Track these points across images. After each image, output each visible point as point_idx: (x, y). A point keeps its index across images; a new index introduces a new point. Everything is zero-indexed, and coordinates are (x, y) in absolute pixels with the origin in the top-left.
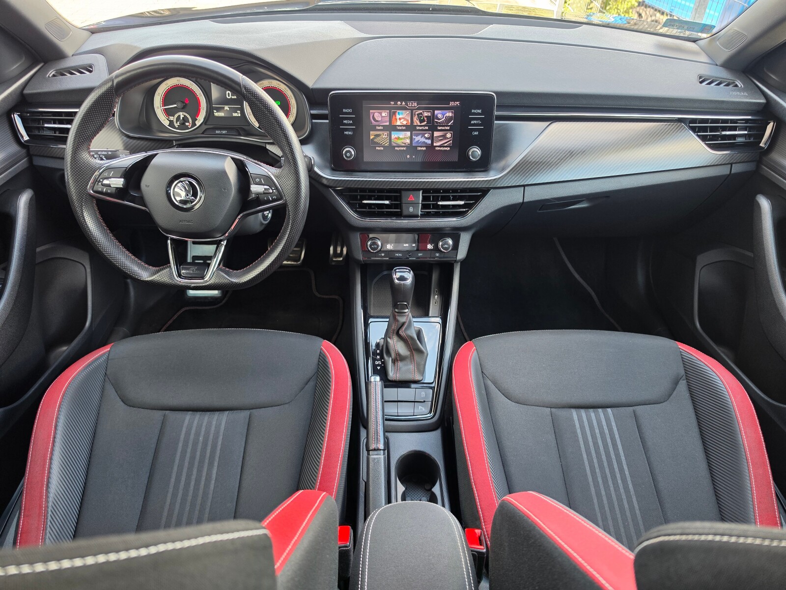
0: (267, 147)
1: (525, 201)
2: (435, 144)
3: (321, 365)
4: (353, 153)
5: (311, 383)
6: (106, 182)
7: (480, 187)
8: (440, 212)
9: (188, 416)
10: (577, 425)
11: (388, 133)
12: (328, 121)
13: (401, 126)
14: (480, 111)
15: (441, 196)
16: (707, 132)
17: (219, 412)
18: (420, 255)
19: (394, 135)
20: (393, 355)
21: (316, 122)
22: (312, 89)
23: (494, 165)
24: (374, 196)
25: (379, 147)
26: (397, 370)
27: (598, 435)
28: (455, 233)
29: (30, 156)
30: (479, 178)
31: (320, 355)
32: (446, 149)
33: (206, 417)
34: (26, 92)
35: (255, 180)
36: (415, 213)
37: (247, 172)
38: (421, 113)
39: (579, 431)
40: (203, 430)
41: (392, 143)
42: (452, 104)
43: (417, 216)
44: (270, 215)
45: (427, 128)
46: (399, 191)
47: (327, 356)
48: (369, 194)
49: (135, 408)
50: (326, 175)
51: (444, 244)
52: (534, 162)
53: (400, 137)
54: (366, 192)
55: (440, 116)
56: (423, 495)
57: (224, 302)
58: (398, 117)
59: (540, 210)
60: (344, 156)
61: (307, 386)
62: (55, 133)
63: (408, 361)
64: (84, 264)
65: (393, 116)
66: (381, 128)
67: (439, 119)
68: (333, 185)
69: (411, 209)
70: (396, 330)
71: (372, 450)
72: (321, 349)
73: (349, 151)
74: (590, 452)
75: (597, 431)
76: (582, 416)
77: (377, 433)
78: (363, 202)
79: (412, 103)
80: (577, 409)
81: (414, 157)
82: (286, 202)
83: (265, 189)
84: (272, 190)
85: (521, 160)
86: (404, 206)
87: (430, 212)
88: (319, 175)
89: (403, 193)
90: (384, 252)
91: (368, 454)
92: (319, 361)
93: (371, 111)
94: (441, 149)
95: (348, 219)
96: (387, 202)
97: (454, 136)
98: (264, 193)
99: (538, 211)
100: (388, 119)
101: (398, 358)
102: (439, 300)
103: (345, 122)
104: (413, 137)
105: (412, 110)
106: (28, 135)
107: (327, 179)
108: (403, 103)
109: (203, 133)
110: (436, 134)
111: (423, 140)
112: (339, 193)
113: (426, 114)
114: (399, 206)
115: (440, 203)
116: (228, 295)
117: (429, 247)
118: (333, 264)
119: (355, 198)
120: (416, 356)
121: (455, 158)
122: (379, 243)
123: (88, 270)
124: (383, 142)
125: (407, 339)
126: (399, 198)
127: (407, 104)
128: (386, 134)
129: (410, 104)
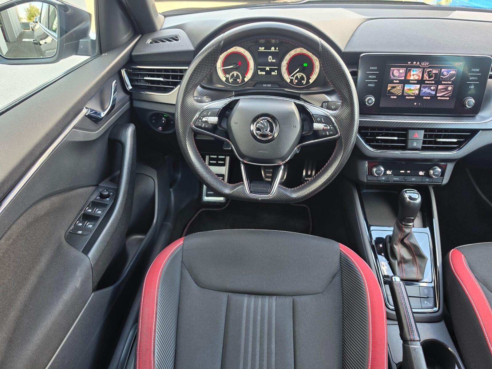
0: (301, 97)
2: (438, 95)
4: (374, 100)
6: (204, 119)
9: (246, 298)
11: (402, 86)
13: (413, 80)
14: (478, 70)
17: (268, 296)
18: (413, 179)
19: (407, 87)
20: (399, 258)
22: (344, 52)
25: (394, 96)
28: (444, 164)
29: (131, 100)
31: (341, 255)
32: (446, 98)
33: (260, 299)
34: (133, 54)
35: (316, 119)
36: (418, 147)
38: (431, 71)
40: (259, 310)
41: (404, 93)
42: (456, 64)
43: (418, 150)
45: (433, 82)
46: (406, 129)
49: (205, 290)
51: (435, 172)
53: (411, 89)
55: (445, 73)
57: (227, 205)
58: (412, 73)
60: (367, 103)
61: (335, 280)
62: (148, 84)
63: (411, 263)
64: (154, 178)
65: (408, 73)
66: (398, 81)
67: (444, 76)
69: (415, 144)
70: (400, 239)
71: (410, 341)
72: (341, 250)
73: (370, 99)
78: (377, 138)
79: (425, 63)
81: (420, 104)
82: (341, 136)
83: (324, 126)
84: (330, 127)
86: (410, 142)
87: (426, 147)
89: (410, 132)
93: (392, 69)
94: (442, 98)
96: (396, 138)
97: (454, 89)
98: (323, 130)
100: (404, 75)
101: (403, 261)
103: (370, 77)
104: (422, 89)
105: (424, 68)
106: (132, 85)
108: (418, 63)
109: (254, 86)
110: (440, 87)
111: (429, 91)
113: (434, 72)
114: (405, 142)
115: (439, 140)
116: (229, 201)
117: (421, 173)
120: (418, 260)
122: (383, 170)
123: (156, 183)
124: (397, 93)
125: (410, 246)
126: (406, 136)
127: (420, 64)
128: (401, 86)
129: (423, 64)
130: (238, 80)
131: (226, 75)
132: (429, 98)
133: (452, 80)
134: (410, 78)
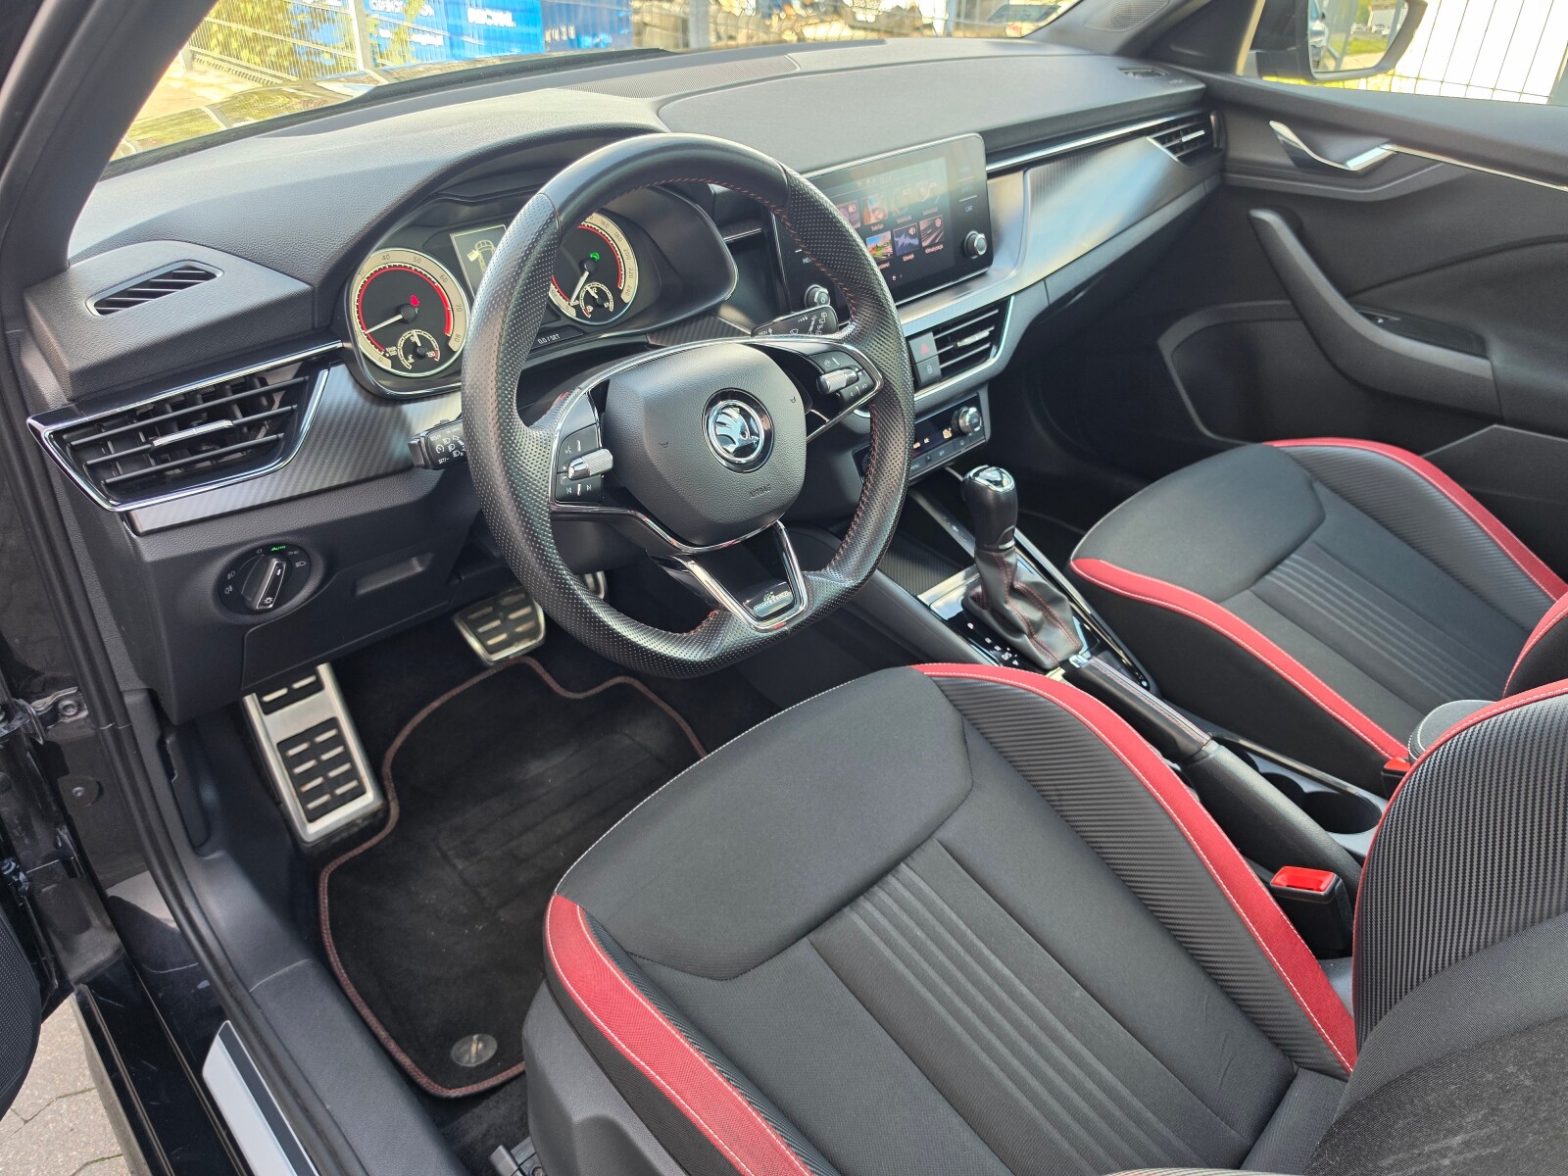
1: (1050, 303)
3: (959, 698)
6: (572, 470)
8: (961, 361)
9: (853, 917)
10: (1292, 591)
16: (1174, 141)
17: (890, 875)
18: (941, 454)
20: (1025, 628)
26: (1045, 649)
28: (975, 395)
31: (940, 686)
32: (938, 247)
34: (72, 365)
35: (823, 363)
36: (935, 374)
39: (1301, 596)
40: (905, 917)
43: (937, 380)
49: (750, 974)
51: (973, 419)
53: (879, 245)
55: (922, 191)
57: (394, 811)
58: (870, 207)
61: (970, 743)
62: (161, 462)
63: (1045, 626)
65: (864, 209)
69: (929, 370)
71: (1200, 751)
72: (931, 676)
76: (1282, 578)
81: (901, 275)
82: (886, 386)
84: (856, 373)
86: (920, 369)
87: (950, 366)
92: (948, 696)
94: (933, 249)
98: (848, 384)
101: (1034, 628)
104: (895, 239)
110: (922, 224)
111: (908, 241)
113: (905, 193)
115: (961, 344)
117: (947, 434)
130: (431, 354)
131: (386, 352)
132: (913, 256)
133: (936, 203)
134: (869, 221)
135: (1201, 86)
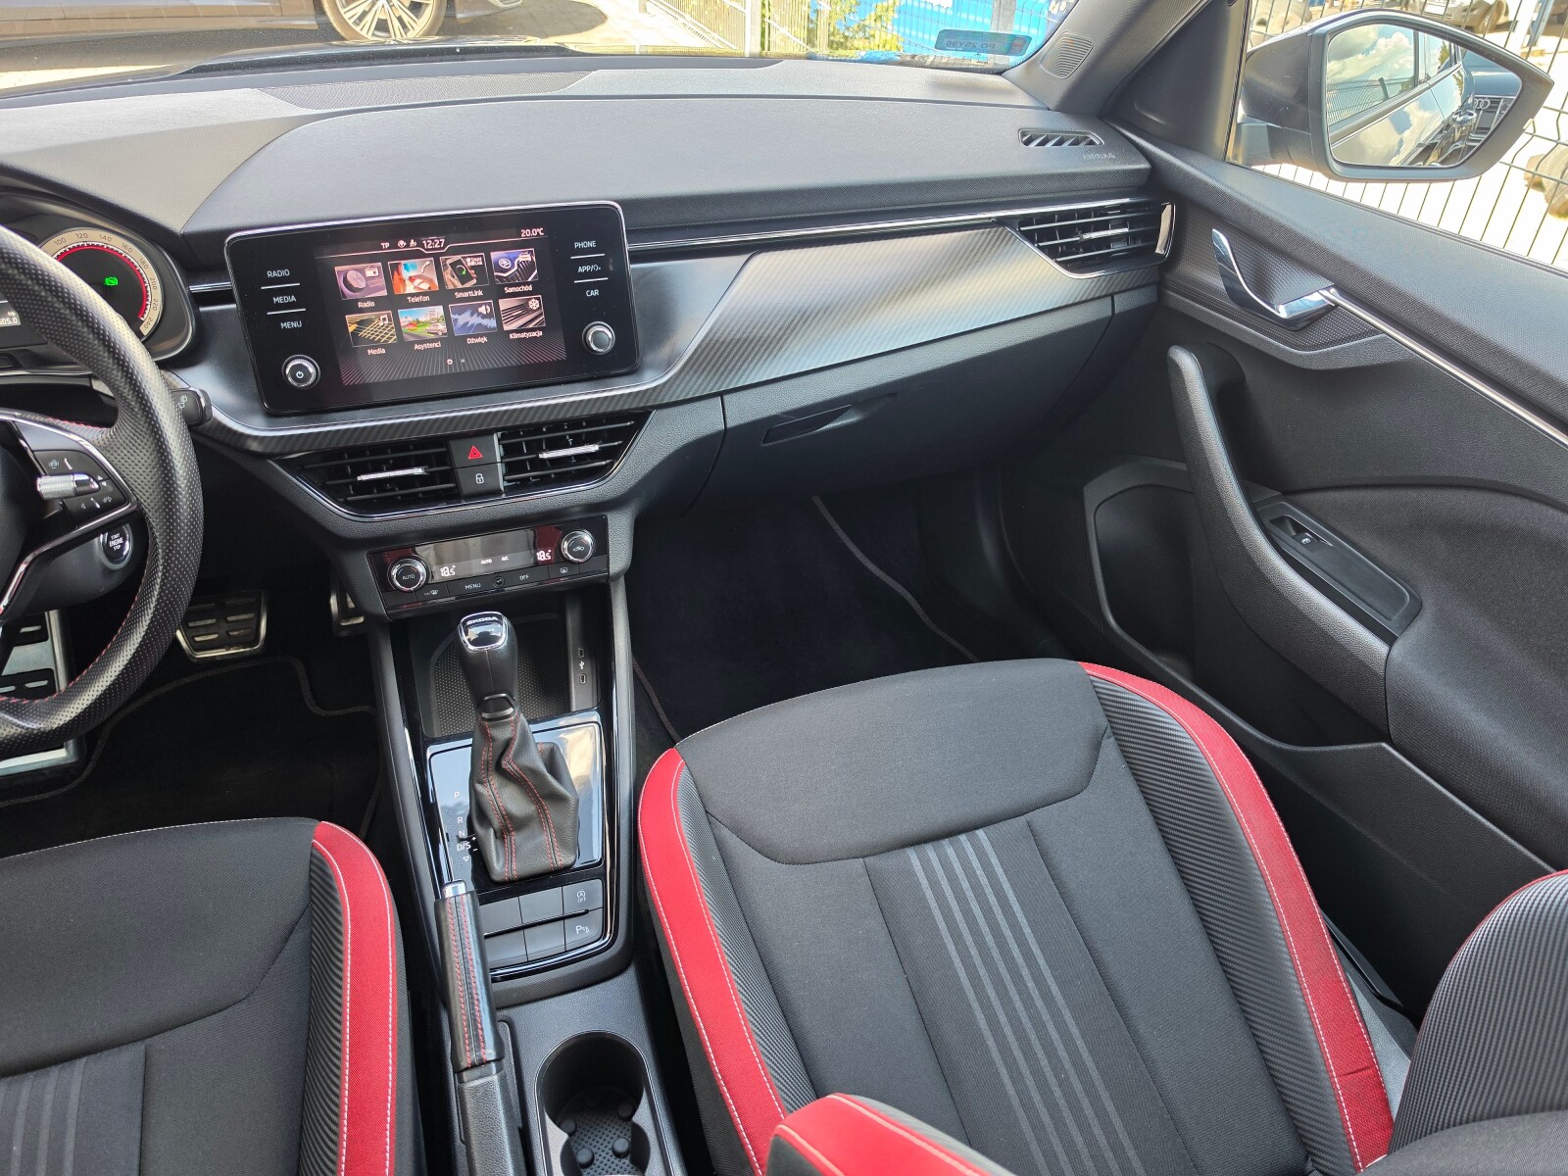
1: (728, 426)
3: (317, 886)
4: (311, 370)
5: (299, 936)
7: (626, 407)
8: (549, 475)
10: (924, 883)
11: (389, 315)
12: (234, 306)
13: (418, 295)
14: (592, 244)
15: (546, 439)
16: (1056, 239)
18: (523, 578)
19: (406, 317)
20: (496, 822)
21: (207, 313)
22: (183, 235)
23: (649, 358)
24: (386, 461)
25: (376, 348)
26: (510, 855)
27: (970, 894)
28: (595, 517)
30: (621, 389)
31: (311, 862)
32: (534, 334)
35: (47, 465)
36: (491, 485)
37: (23, 451)
38: (459, 262)
39: (929, 894)
41: (405, 335)
42: (526, 233)
43: (496, 493)
44: (128, 547)
45: (480, 293)
46: (442, 441)
47: (329, 860)
48: (373, 458)
50: (255, 428)
51: (575, 545)
52: (732, 340)
53: (420, 320)
54: (364, 455)
55: (504, 263)
56: (618, 1133)
57: (86, 773)
58: (406, 274)
59: (764, 442)
60: (291, 380)
61: (290, 943)
63: (535, 826)
65: (393, 274)
66: (372, 304)
67: (505, 271)
68: (277, 452)
69: (480, 479)
70: (492, 763)
71: (467, 1069)
72: (313, 845)
73: (300, 367)
74: (961, 935)
75: (965, 885)
76: (929, 860)
77: (475, 1022)
78: (359, 478)
79: (433, 240)
80: (917, 847)
81: (463, 361)
82: (139, 505)
83: (78, 483)
84: (98, 482)
85: (703, 341)
86: (461, 474)
87: (528, 478)
88: (235, 433)
89: (454, 445)
90: (437, 585)
91: (461, 1081)
92: (311, 877)
93: (337, 269)
94: (523, 335)
95: (329, 525)
96: (418, 471)
97: (546, 305)
98: (77, 494)
99: (762, 445)
100: (382, 282)
101: (511, 826)
102: (588, 671)
103: (278, 300)
104: (452, 316)
105: (436, 257)
107: (256, 438)
108: (412, 243)
110: (504, 304)
111: (476, 320)
112: (297, 467)
113: (470, 262)
114: (449, 476)
115: (545, 455)
117: (542, 556)
118: (344, 634)
119: (340, 472)
120: (552, 812)
121: (558, 352)
122: (420, 568)
124: (383, 337)
125: (522, 777)
126: (445, 458)
127: (420, 244)
128: (386, 316)
129: (428, 244)
132: (485, 339)
133: (530, 280)
134: (404, 290)
135: (1144, 165)
